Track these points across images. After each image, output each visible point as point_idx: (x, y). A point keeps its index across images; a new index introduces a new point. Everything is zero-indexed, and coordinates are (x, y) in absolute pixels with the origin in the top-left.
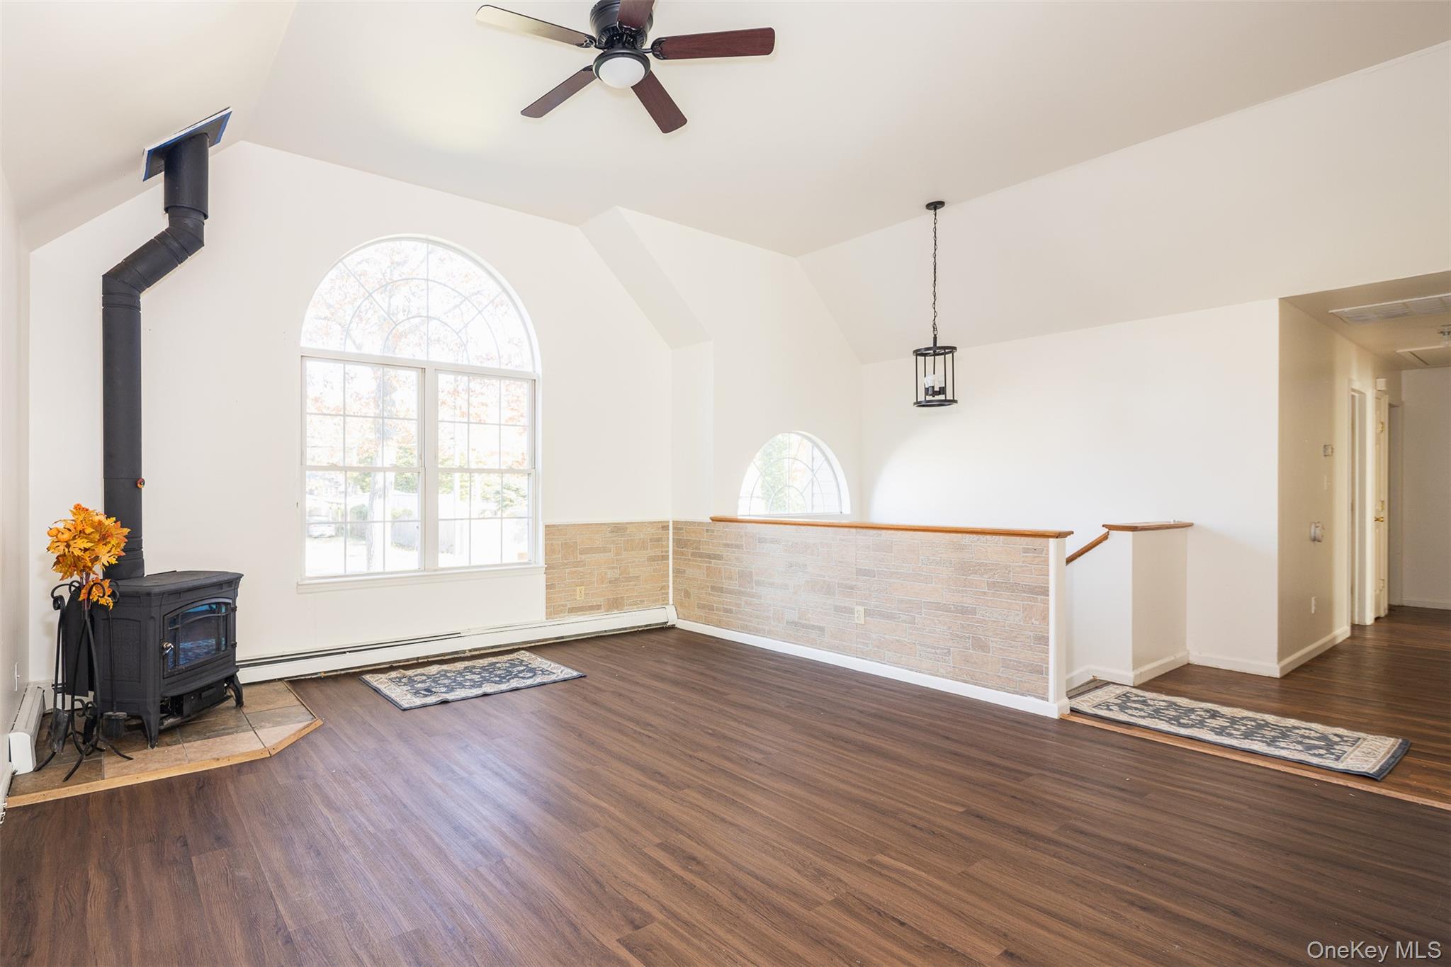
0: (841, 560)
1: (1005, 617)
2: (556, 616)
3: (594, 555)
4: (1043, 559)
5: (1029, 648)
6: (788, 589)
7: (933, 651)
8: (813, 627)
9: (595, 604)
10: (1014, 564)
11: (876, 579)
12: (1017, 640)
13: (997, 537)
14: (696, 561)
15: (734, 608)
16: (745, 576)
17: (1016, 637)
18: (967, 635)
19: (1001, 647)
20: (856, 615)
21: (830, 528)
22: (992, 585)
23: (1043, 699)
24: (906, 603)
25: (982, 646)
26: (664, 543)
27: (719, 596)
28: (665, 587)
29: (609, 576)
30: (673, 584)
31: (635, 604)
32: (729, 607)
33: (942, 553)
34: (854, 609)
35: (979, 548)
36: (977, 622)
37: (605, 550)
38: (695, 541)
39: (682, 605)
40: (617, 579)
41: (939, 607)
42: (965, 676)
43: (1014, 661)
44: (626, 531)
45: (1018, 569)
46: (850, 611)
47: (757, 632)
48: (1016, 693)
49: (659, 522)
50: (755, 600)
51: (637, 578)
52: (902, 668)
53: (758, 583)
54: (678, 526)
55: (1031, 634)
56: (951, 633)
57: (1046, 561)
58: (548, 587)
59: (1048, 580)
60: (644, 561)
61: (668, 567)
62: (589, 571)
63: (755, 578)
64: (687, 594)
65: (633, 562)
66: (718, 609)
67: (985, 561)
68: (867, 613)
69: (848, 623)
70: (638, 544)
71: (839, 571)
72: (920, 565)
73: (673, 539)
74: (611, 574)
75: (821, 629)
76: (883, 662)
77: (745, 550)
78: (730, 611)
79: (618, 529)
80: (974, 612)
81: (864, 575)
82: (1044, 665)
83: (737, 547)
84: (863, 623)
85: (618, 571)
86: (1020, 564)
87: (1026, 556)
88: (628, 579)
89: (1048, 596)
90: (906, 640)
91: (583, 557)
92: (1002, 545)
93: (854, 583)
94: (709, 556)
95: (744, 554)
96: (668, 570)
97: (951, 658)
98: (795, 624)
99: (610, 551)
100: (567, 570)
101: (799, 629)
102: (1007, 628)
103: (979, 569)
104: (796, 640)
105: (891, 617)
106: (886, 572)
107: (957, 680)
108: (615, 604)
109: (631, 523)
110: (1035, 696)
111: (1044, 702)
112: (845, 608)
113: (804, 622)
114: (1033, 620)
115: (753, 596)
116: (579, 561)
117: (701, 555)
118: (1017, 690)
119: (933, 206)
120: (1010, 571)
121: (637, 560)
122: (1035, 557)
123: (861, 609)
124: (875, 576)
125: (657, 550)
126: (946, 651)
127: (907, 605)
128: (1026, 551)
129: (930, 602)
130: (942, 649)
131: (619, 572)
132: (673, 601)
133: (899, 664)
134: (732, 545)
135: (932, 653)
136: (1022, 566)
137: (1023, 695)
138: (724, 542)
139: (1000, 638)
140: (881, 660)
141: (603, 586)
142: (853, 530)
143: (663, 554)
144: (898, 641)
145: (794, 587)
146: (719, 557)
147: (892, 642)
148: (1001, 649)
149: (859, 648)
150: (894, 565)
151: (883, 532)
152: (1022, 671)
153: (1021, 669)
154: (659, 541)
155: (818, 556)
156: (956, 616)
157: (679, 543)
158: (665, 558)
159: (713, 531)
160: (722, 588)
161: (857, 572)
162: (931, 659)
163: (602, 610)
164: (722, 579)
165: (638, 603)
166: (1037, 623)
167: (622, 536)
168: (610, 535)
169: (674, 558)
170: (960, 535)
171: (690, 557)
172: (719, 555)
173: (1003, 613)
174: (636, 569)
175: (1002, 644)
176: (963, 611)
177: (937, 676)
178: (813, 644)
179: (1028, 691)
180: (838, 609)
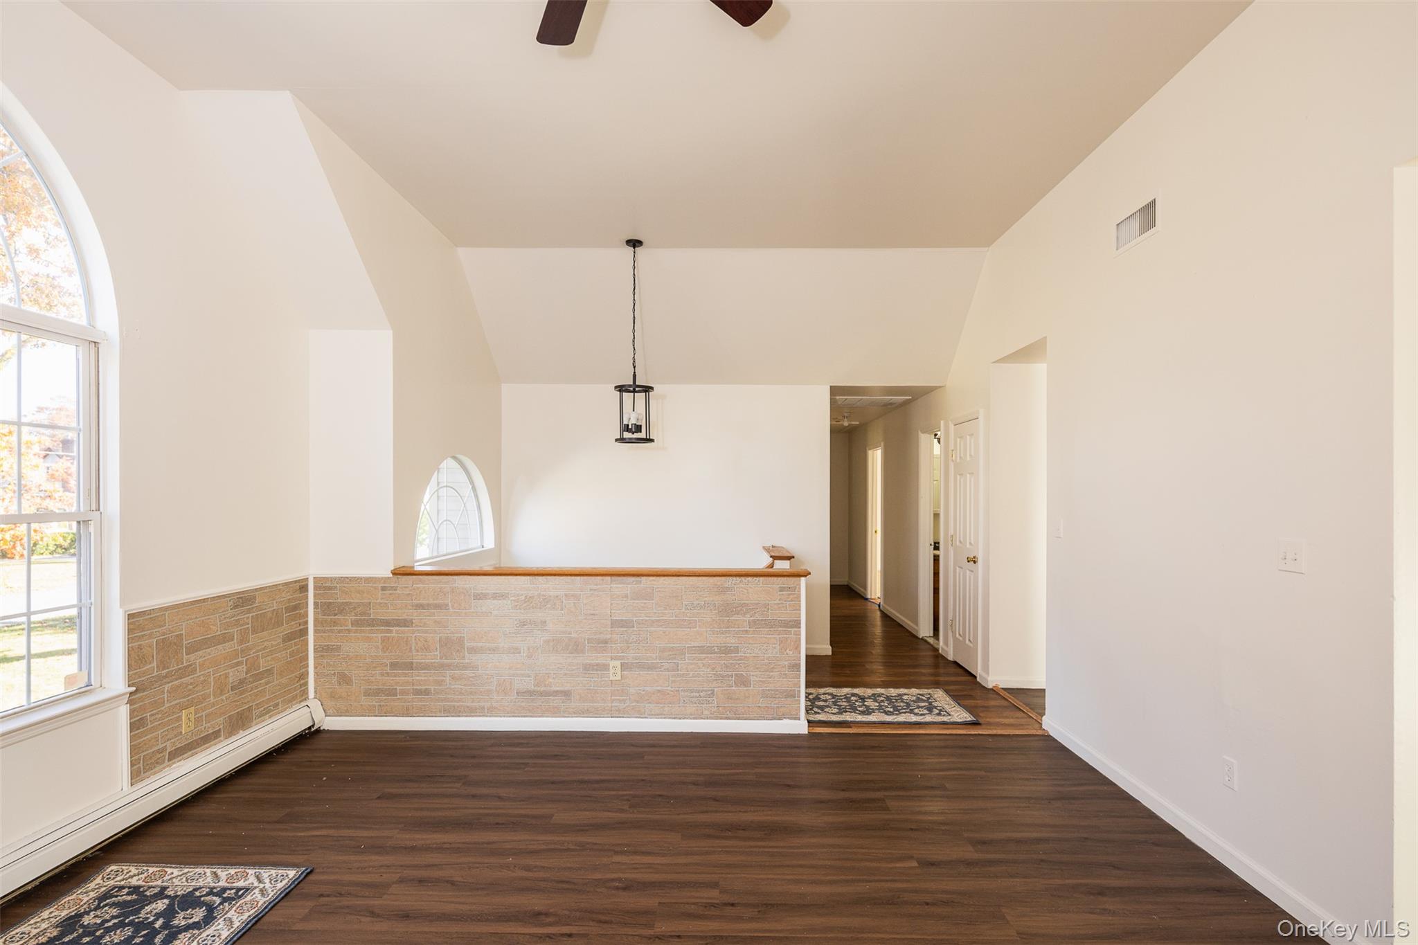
0: (592, 612)
1: (764, 651)
2: (147, 774)
3: (208, 650)
4: (795, 596)
5: (784, 676)
6: (520, 653)
7: (698, 695)
8: (556, 693)
9: (211, 731)
10: (773, 602)
11: (635, 629)
12: (775, 670)
13: (758, 579)
14: (362, 631)
15: (432, 688)
16: (452, 645)
17: (773, 668)
18: (730, 673)
19: (761, 679)
20: (612, 671)
21: (578, 578)
22: (753, 623)
23: (795, 719)
24: (670, 651)
25: (743, 681)
26: (302, 611)
27: (406, 675)
28: (304, 676)
29: (231, 680)
30: (315, 668)
31: (267, 711)
32: (424, 687)
33: (706, 597)
34: (609, 665)
35: (741, 589)
36: (739, 660)
37: (225, 639)
38: (359, 605)
39: (332, 696)
40: (242, 682)
41: (701, 650)
42: (728, 713)
43: (772, 690)
44: (254, 602)
45: (775, 607)
46: (605, 667)
47: (471, 712)
48: (774, 719)
49: (296, 582)
50: (468, 673)
51: (269, 672)
52: (664, 718)
53: (473, 651)
54: (324, 585)
55: (786, 663)
56: (715, 674)
57: (799, 597)
58: (133, 726)
59: (800, 614)
60: (279, 644)
61: (307, 645)
62: (202, 678)
63: (467, 644)
64: (344, 679)
65: (264, 649)
66: (403, 692)
67: (747, 602)
68: (624, 667)
69: (601, 681)
70: (271, 619)
71: (589, 624)
72: (683, 610)
73: (316, 604)
74: (233, 676)
75: (567, 694)
76: (644, 716)
77: (451, 610)
78: (427, 692)
79: (243, 600)
80: (736, 650)
81: (622, 627)
82: (797, 689)
83: (437, 606)
84: (620, 678)
85: (244, 668)
86: (778, 602)
87: (783, 594)
88: (258, 677)
89: (800, 628)
90: (669, 688)
91: (192, 657)
92: (761, 585)
93: (609, 636)
94: (387, 623)
95: (451, 616)
96: (307, 650)
97: (715, 699)
98: (531, 693)
99: (233, 640)
100: (167, 687)
101: (536, 699)
102: (766, 661)
103: (741, 610)
104: (532, 713)
105: (651, 667)
106: (646, 621)
107: (721, 719)
108: (240, 722)
109: (261, 589)
110: (789, 718)
111: (797, 721)
112: (597, 665)
113: (542, 689)
114: (788, 651)
115: (465, 668)
116: (186, 667)
117: (372, 623)
118: (775, 716)
119: (632, 244)
120: (768, 609)
121: (269, 643)
122: (789, 595)
123: (618, 663)
124: (634, 627)
125: (293, 623)
126: (709, 692)
127: (671, 653)
128: (782, 589)
129: (694, 647)
130: (706, 691)
131: (245, 670)
132: (315, 692)
133: (661, 714)
134: (428, 605)
135: (696, 697)
136: (779, 604)
137: (780, 719)
138: (415, 602)
139: (760, 672)
140: (641, 715)
141: (224, 697)
142: (608, 578)
143: (302, 627)
144: (659, 691)
145: (529, 649)
146: (406, 623)
147: (654, 694)
148: (760, 681)
149: (615, 706)
150: (655, 613)
151: (644, 579)
152: (779, 697)
153: (777, 696)
154: (297, 609)
155: (562, 610)
156: (720, 657)
157: (325, 608)
158: (304, 632)
159: (395, 589)
160: (412, 663)
161: (612, 624)
162: (695, 703)
163: (222, 738)
164: (411, 650)
165: (270, 710)
166: (791, 653)
167: (249, 611)
168: (231, 612)
169: (316, 631)
170: (723, 578)
171: (350, 627)
172: (405, 620)
173: (763, 648)
174: (269, 658)
175: (762, 676)
176: (727, 650)
177: (702, 718)
178: (555, 712)
179: (784, 715)
180: (587, 668)
